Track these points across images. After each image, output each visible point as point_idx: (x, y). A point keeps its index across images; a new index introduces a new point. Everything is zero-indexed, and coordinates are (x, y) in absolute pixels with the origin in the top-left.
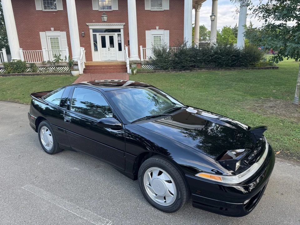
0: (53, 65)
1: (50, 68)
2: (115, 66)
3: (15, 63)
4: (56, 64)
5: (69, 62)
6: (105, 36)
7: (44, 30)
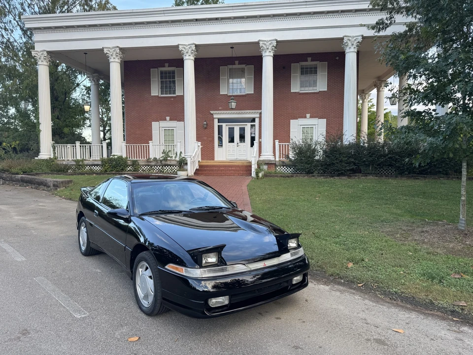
0: (159, 164)
1: (156, 167)
2: (238, 166)
3: (114, 159)
4: (163, 162)
5: (180, 160)
6: (234, 128)
7: (157, 120)
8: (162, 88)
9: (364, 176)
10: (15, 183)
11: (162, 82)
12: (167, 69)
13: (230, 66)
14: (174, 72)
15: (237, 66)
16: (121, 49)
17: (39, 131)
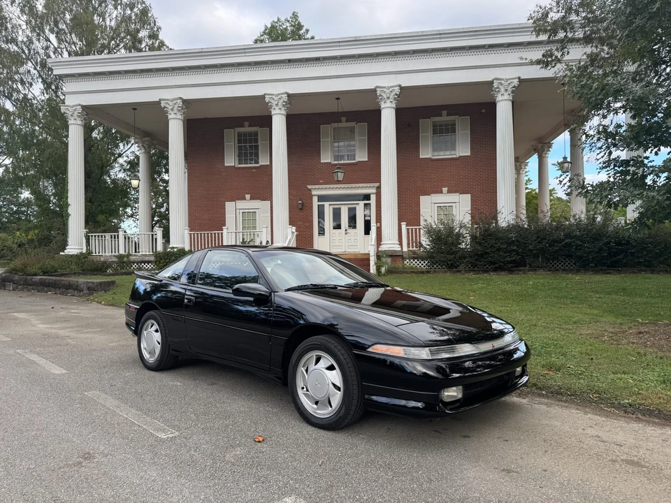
3: (173, 253)
6: (340, 208)
7: (233, 199)
8: (239, 156)
9: (532, 271)
10: (31, 287)
11: (240, 148)
12: (247, 129)
13: (335, 125)
14: (256, 134)
15: (344, 124)
16: (185, 102)
17: (68, 215)
